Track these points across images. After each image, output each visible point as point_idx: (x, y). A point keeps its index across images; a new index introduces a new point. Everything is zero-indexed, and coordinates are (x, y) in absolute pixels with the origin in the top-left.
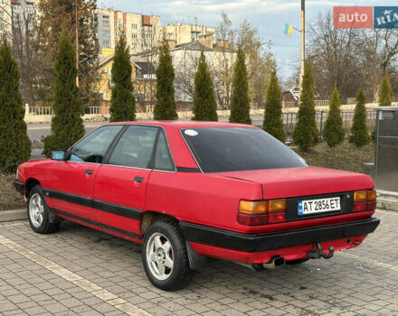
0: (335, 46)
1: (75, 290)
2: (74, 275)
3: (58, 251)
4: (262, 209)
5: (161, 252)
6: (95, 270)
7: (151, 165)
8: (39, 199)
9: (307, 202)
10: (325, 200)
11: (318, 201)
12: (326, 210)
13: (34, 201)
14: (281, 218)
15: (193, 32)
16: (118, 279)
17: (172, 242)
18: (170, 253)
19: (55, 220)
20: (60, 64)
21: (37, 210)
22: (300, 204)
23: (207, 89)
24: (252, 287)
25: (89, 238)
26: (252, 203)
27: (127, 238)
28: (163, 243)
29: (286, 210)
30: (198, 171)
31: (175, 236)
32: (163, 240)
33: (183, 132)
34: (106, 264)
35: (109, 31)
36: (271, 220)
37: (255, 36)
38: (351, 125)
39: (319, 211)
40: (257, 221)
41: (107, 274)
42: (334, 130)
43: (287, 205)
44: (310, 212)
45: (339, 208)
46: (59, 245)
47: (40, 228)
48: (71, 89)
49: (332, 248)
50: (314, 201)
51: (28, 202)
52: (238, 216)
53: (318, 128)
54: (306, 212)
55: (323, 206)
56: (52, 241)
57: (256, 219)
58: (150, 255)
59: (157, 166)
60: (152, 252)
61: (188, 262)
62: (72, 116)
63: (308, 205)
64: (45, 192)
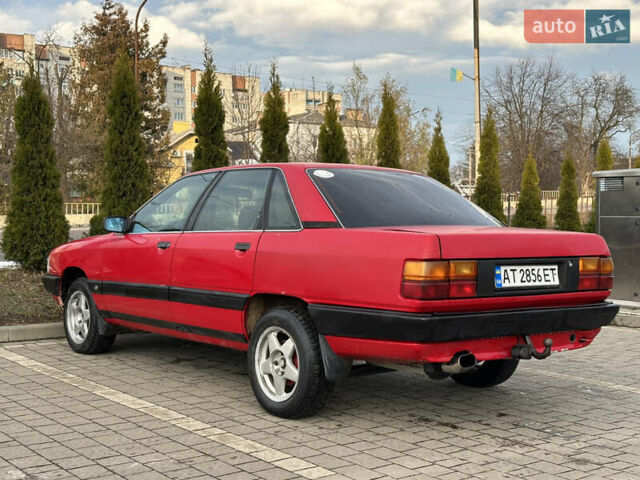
0: (521, 117)
1: (143, 419)
2: (141, 401)
3: (113, 374)
4: (440, 274)
5: (278, 358)
6: (173, 395)
7: (262, 224)
8: (83, 299)
9: (508, 268)
10: (536, 268)
11: (525, 268)
12: (537, 283)
13: (74, 304)
14: (468, 290)
15: (308, 101)
16: (210, 406)
17: (297, 340)
18: (294, 357)
19: (108, 330)
20: (116, 105)
21: (79, 318)
22: (497, 272)
23: (338, 150)
24: (421, 413)
25: (161, 358)
26: (424, 264)
27: (223, 343)
28: (282, 344)
29: (476, 278)
30: (336, 225)
31: (302, 329)
32: (282, 338)
33: (311, 172)
34: (190, 389)
35: (183, 100)
36: (454, 292)
37: (403, 98)
38: (555, 212)
39: (527, 284)
40: (432, 292)
41: (193, 400)
43: (477, 270)
44: (512, 284)
45: (557, 282)
46: (114, 367)
47: (83, 345)
48: (132, 144)
49: (548, 341)
50: (518, 268)
51: (65, 307)
52: (402, 286)
53: (506, 213)
54: (506, 284)
55: (533, 277)
56: (102, 363)
57: (431, 289)
58: (261, 365)
59: (271, 224)
60: (264, 359)
61: (322, 369)
62: (134, 185)
63: (510, 274)
64: (91, 286)
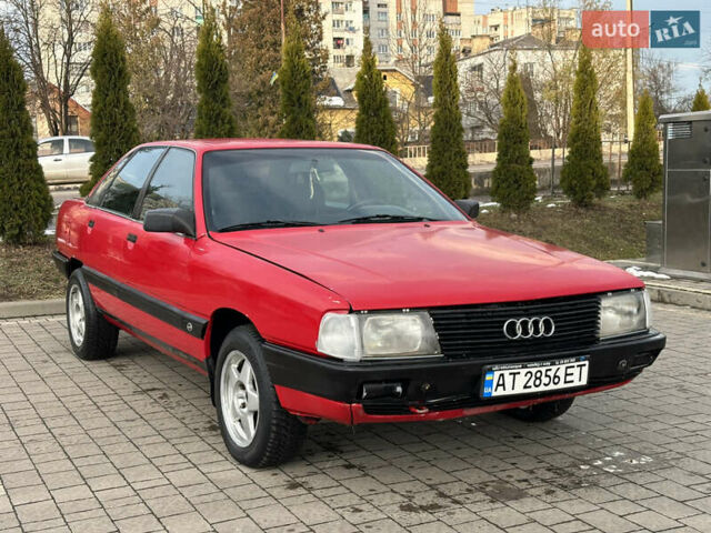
15: (535, 20)
35: (387, 29)
42: (642, 167)
